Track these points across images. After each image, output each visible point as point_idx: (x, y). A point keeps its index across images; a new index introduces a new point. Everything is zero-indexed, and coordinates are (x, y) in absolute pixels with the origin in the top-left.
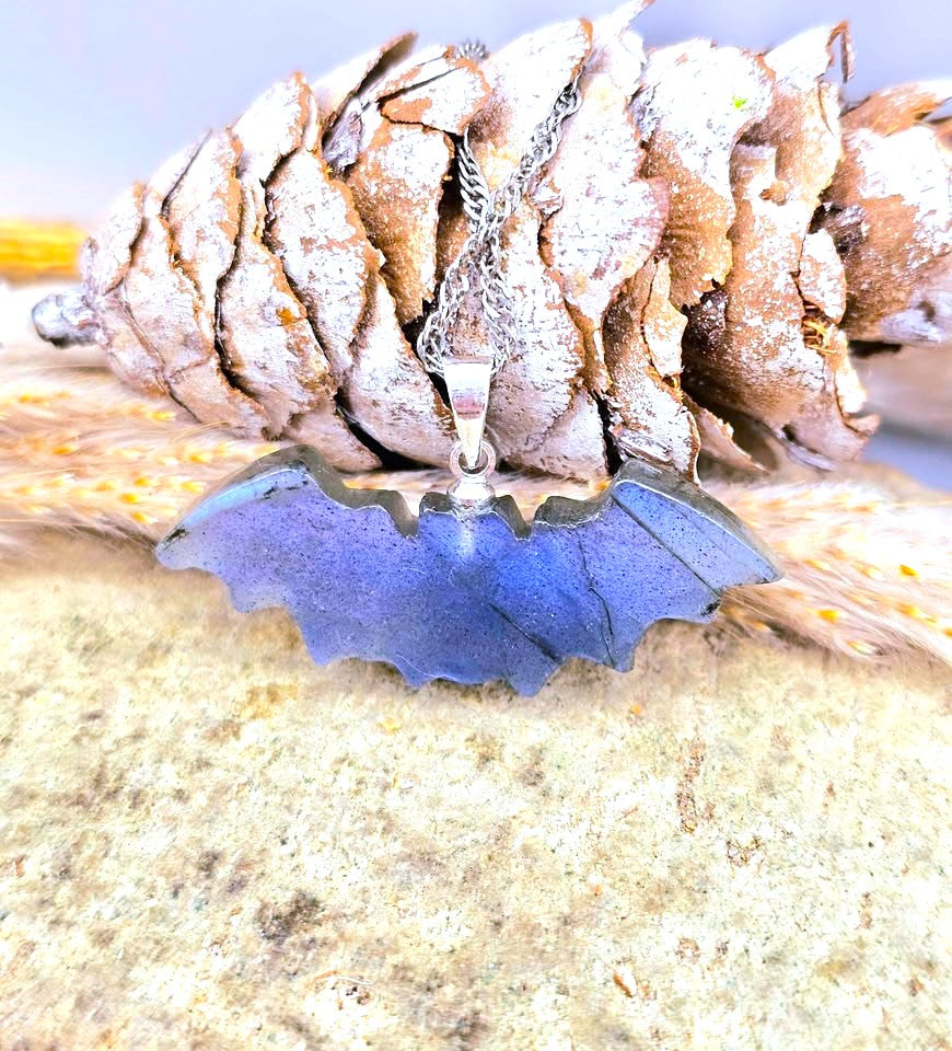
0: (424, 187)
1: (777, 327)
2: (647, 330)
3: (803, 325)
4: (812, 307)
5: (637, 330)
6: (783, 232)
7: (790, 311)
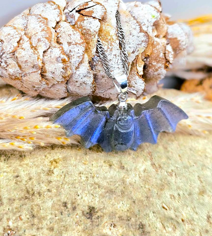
0: (95, 31)
1: (160, 65)
3: (165, 65)
4: (168, 61)
5: (135, 65)
6: (161, 45)
7: (163, 61)
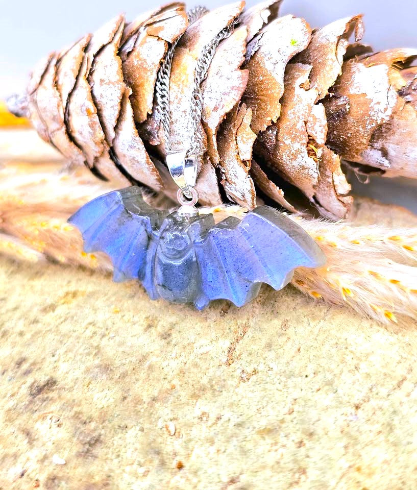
0: (153, 63)
1: (297, 146)
2: (238, 138)
3: (307, 146)
4: (311, 138)
5: (234, 138)
6: (304, 103)
7: (302, 139)
